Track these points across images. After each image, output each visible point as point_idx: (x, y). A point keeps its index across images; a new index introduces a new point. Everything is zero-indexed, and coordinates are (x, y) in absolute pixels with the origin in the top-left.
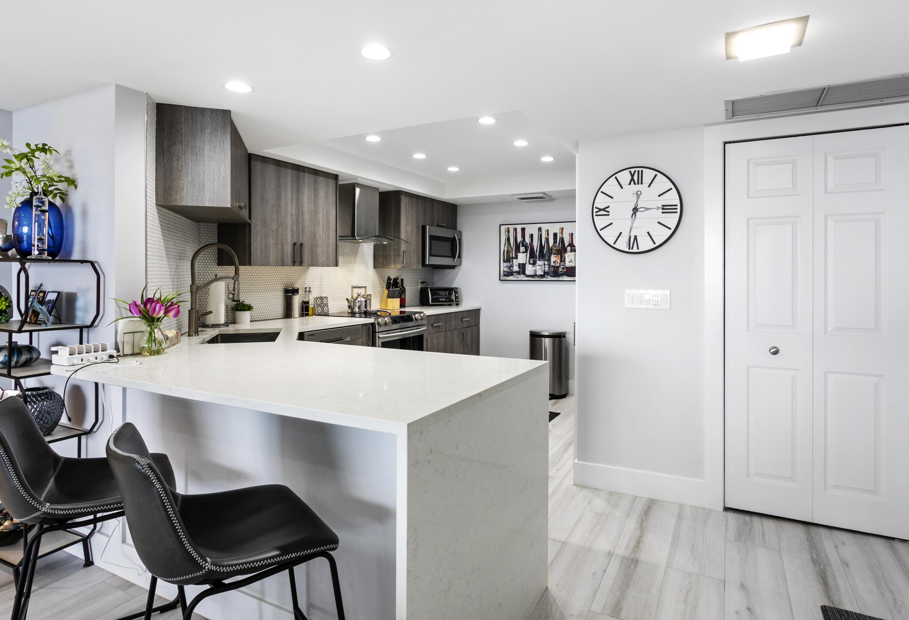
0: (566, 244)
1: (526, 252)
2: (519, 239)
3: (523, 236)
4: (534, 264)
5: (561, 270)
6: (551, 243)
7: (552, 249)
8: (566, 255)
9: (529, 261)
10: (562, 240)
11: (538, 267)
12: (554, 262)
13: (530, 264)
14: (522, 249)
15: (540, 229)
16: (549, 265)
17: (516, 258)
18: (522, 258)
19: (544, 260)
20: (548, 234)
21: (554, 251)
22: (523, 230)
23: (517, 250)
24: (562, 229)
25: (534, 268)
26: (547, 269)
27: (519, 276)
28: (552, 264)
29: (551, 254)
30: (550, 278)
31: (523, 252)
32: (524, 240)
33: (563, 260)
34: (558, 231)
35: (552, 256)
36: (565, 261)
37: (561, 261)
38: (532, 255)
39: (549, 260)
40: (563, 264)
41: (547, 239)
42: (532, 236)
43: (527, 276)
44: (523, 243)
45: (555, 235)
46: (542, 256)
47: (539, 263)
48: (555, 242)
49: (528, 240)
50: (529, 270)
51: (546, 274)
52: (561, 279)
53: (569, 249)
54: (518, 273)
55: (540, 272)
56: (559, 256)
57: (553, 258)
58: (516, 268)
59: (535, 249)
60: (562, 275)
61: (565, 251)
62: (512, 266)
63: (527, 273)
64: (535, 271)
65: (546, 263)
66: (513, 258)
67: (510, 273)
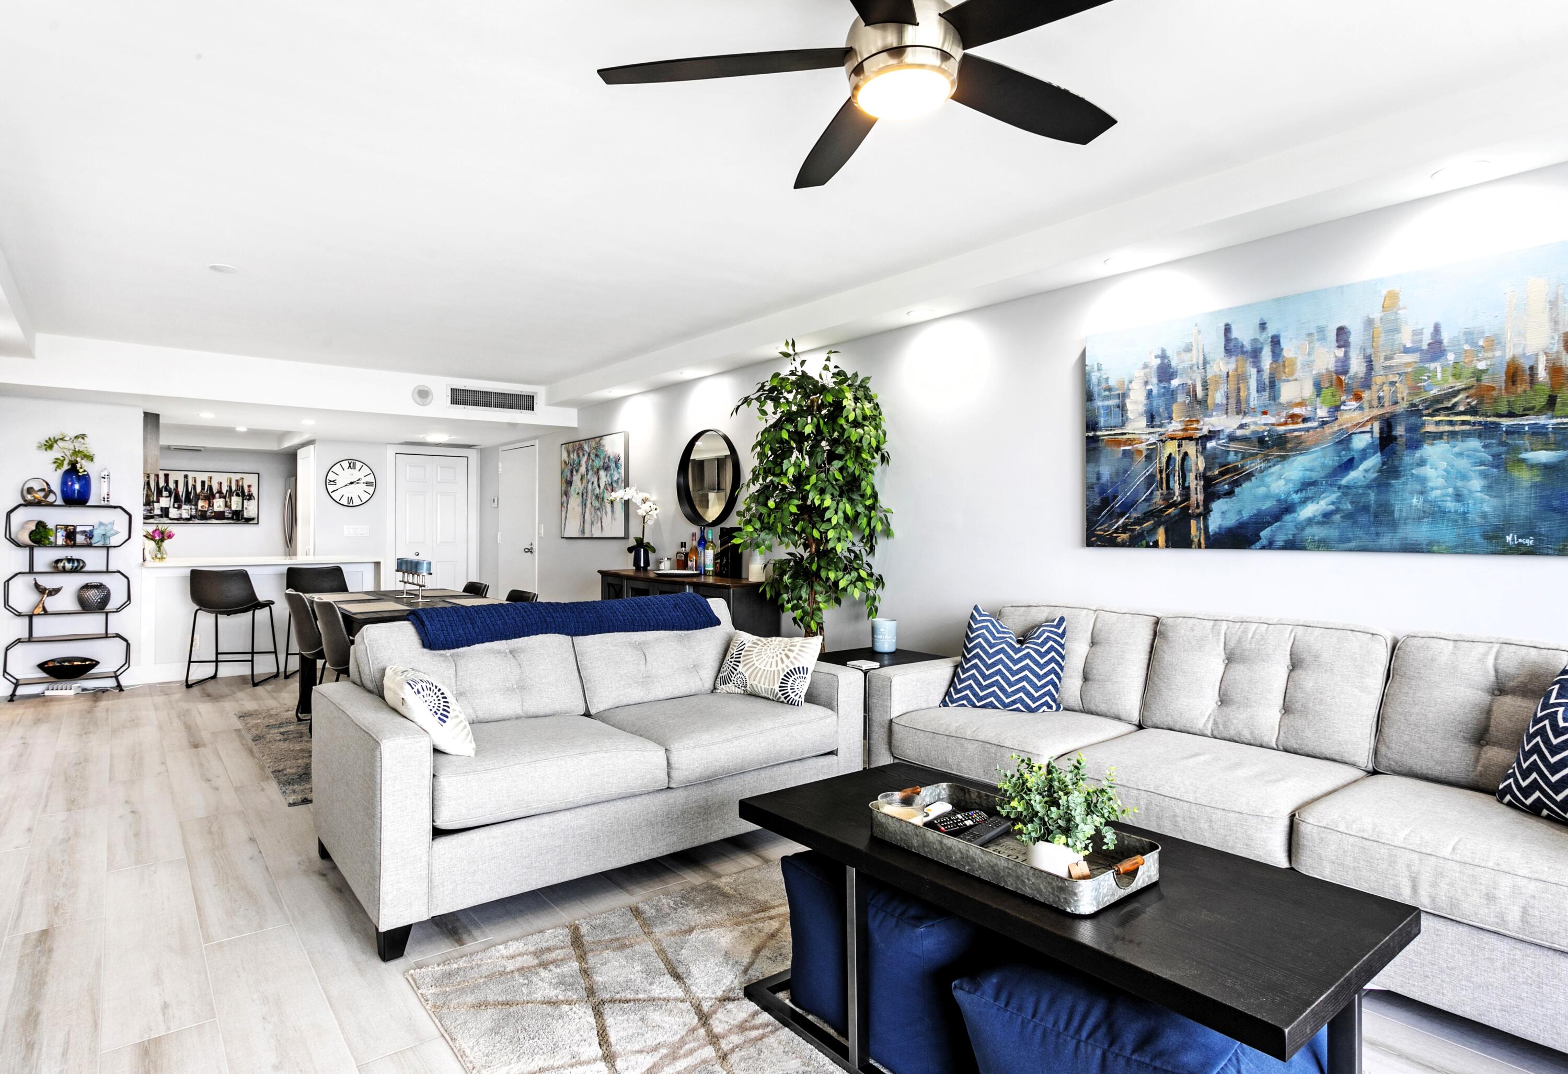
0: (215, 491)
1: (170, 496)
2: (162, 483)
3: (167, 481)
4: (179, 508)
5: (208, 513)
6: (199, 489)
7: (199, 495)
8: (214, 501)
9: (174, 505)
10: (210, 488)
11: (184, 511)
12: (202, 507)
13: (174, 507)
14: (165, 493)
15: (186, 477)
16: (196, 509)
17: (158, 501)
18: (165, 502)
19: (191, 505)
20: (195, 481)
21: (201, 497)
22: (166, 476)
23: (160, 493)
24: (211, 478)
25: (179, 512)
26: (193, 512)
27: (161, 519)
28: (200, 508)
29: (198, 499)
30: (197, 521)
31: (166, 497)
32: (167, 485)
33: (211, 505)
34: (206, 480)
35: (200, 501)
36: (213, 506)
37: (209, 506)
38: (177, 499)
39: (196, 505)
40: (211, 508)
41: (194, 487)
42: (176, 482)
43: (171, 519)
44: (167, 488)
45: (203, 483)
46: (188, 501)
47: (184, 507)
48: (203, 488)
49: (172, 485)
50: (173, 513)
51: (192, 517)
52: (209, 522)
53: (217, 495)
54: (161, 516)
55: (185, 515)
56: (207, 502)
57: (201, 503)
58: (157, 512)
59: (181, 494)
60: (210, 518)
61: (214, 497)
62: (153, 509)
63: (171, 516)
64: (181, 514)
65: (193, 507)
66: (153, 502)
67: (152, 517)
